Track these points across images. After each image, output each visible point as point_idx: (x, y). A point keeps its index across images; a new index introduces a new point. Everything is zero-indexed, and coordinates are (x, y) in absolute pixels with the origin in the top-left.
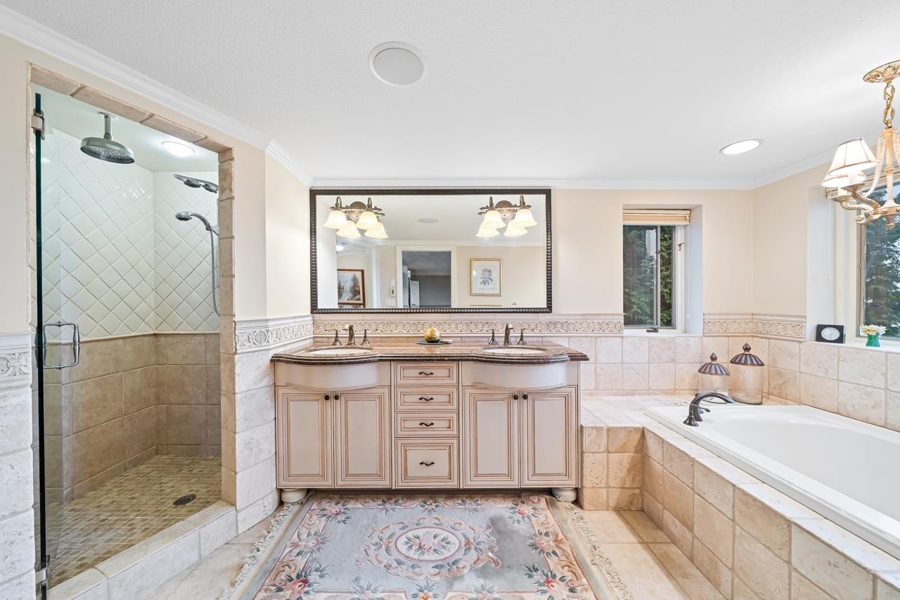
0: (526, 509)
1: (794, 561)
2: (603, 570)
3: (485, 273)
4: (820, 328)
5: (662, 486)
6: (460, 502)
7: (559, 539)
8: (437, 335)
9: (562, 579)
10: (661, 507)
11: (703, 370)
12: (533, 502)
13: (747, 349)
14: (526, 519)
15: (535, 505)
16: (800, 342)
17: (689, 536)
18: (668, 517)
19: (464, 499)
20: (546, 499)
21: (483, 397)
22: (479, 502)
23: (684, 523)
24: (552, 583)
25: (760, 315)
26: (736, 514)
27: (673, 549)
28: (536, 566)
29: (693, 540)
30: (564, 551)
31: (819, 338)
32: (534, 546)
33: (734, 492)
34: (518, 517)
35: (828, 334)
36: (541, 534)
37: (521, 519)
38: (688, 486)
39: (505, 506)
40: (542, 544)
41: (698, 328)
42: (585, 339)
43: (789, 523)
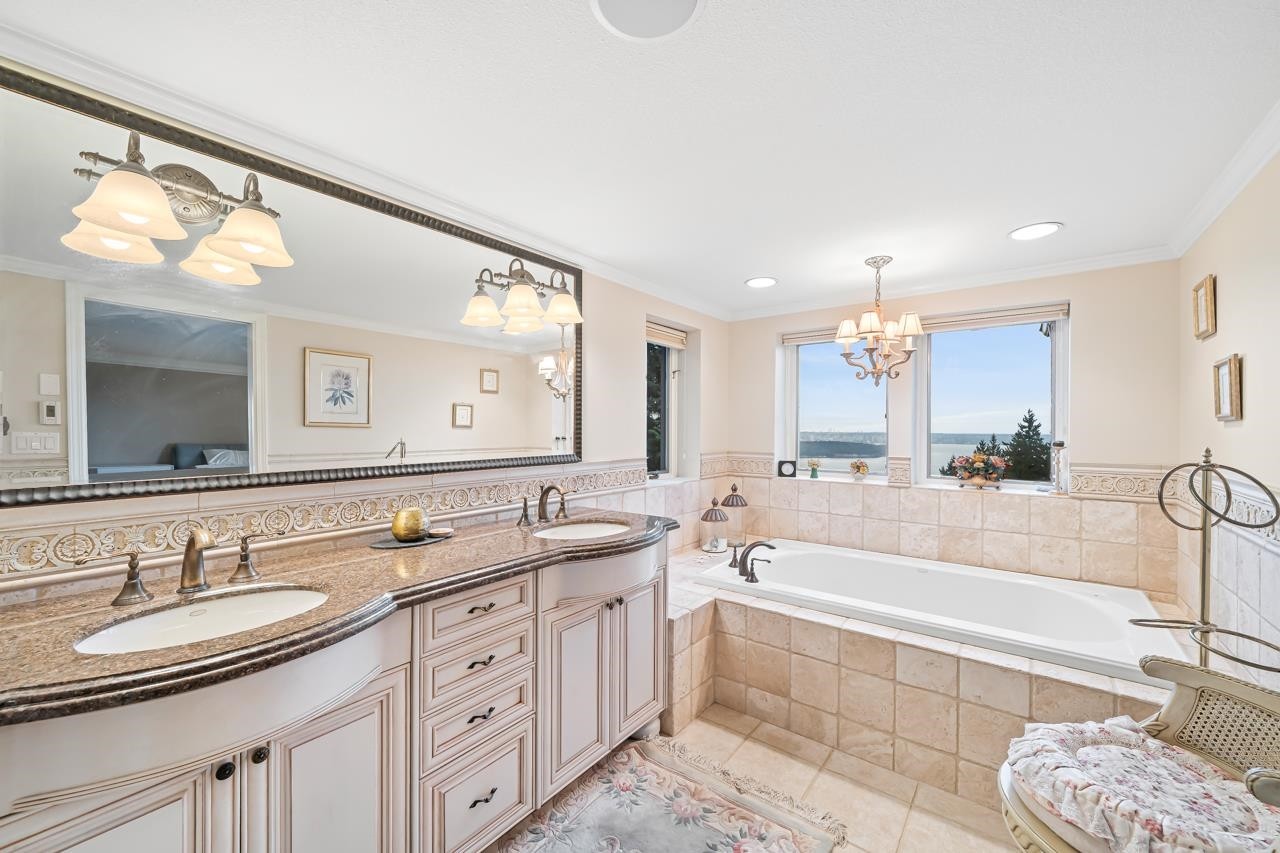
0: (623, 777)
1: (899, 677)
2: (753, 791)
3: (336, 380)
4: (781, 464)
5: (745, 661)
6: (531, 836)
7: (693, 790)
8: (425, 522)
9: (743, 835)
10: (742, 686)
11: (705, 519)
12: (624, 764)
13: (734, 489)
14: (639, 792)
15: (630, 766)
16: (769, 478)
17: (783, 702)
18: (754, 695)
19: (531, 828)
20: (636, 748)
21: (568, 622)
22: (559, 815)
23: (776, 692)
24: (742, 848)
25: (736, 453)
26: (842, 657)
27: (769, 727)
28: (710, 843)
29: (790, 705)
30: (711, 799)
31: (781, 474)
32: (683, 821)
33: (839, 635)
34: (626, 796)
35: (787, 469)
36: (671, 799)
37: (634, 798)
38: (783, 649)
39: (597, 794)
40: (686, 810)
41: (695, 469)
42: (611, 497)
43: (893, 644)
